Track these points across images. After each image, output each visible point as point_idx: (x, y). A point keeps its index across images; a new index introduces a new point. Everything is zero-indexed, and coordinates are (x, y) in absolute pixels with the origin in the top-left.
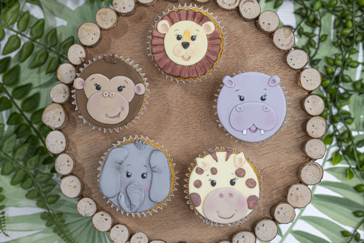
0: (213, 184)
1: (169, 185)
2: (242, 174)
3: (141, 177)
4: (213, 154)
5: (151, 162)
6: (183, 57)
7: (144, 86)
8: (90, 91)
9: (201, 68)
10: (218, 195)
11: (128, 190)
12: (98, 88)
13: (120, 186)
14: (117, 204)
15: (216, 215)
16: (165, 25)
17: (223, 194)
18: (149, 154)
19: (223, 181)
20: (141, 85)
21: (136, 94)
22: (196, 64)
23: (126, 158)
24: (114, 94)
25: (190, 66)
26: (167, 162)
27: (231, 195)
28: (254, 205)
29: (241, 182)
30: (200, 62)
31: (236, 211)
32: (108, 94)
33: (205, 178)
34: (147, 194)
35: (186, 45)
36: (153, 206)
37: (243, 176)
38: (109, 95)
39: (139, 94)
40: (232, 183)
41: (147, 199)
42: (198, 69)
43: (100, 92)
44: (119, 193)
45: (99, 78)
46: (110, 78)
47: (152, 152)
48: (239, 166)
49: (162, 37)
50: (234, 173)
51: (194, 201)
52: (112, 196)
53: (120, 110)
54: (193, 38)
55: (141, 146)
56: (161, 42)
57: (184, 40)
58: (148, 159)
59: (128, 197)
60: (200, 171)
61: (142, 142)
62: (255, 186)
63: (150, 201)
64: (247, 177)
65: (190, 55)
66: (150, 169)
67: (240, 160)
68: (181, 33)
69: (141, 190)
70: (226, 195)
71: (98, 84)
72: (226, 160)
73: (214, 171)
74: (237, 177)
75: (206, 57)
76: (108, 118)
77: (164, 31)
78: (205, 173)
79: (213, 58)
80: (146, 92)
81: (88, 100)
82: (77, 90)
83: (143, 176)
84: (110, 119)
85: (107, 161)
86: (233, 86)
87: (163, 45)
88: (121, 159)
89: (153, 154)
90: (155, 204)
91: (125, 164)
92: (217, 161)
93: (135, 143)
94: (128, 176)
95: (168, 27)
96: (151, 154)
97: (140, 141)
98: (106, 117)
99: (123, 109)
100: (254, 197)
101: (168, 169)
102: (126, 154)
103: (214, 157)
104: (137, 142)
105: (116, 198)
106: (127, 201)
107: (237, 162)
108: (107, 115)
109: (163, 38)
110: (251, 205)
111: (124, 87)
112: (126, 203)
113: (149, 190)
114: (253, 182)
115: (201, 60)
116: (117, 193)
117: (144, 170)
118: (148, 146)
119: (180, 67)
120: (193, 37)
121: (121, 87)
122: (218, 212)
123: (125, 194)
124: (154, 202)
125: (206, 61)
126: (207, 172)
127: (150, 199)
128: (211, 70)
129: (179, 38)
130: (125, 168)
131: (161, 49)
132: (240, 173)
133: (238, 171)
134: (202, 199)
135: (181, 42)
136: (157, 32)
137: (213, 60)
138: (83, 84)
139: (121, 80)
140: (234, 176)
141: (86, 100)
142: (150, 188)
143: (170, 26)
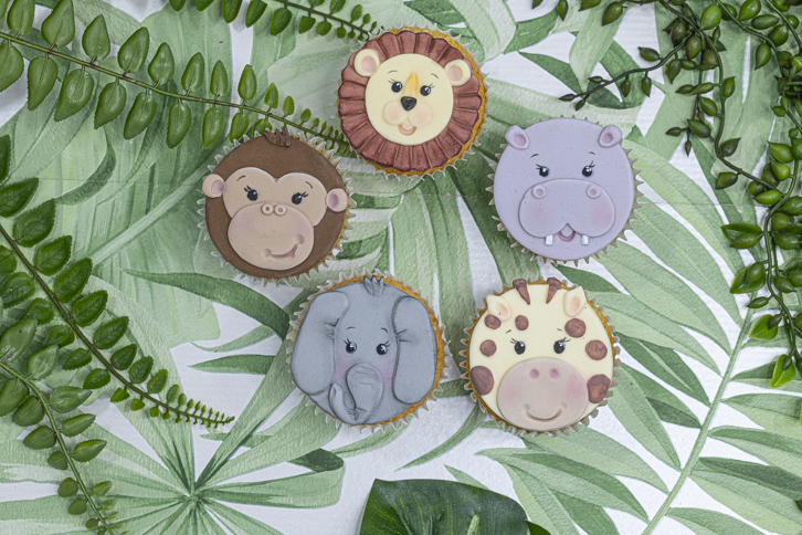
0: (520, 348)
1: (433, 367)
2: (579, 331)
3: (375, 352)
4: (521, 289)
5: (396, 321)
6: (400, 126)
7: (345, 195)
8: (235, 201)
9: (435, 152)
10: (528, 372)
11: (349, 378)
12: (252, 195)
13: (332, 370)
14: (327, 407)
15: (524, 412)
16: (370, 59)
17: (539, 369)
18: (392, 305)
19: (539, 343)
20: (338, 192)
21: (328, 209)
22: (427, 143)
23: (345, 313)
24: (284, 210)
25: (413, 146)
26: (428, 321)
27: (554, 372)
28: (601, 394)
29: (576, 347)
30: (434, 140)
31: (564, 405)
32: (271, 210)
33: (503, 337)
34: (389, 385)
35: (408, 103)
36: (401, 410)
37: (581, 335)
38: (274, 212)
39: (335, 210)
40: (559, 348)
41: (388, 397)
42: (430, 154)
43: (255, 205)
44: (331, 385)
45: (254, 176)
46: (277, 176)
47: (399, 301)
48: (573, 314)
49: (363, 82)
50: (563, 328)
51: (480, 383)
52: (317, 390)
53: (295, 241)
54: (425, 91)
55: (376, 287)
56: (361, 94)
57: (406, 92)
58: (390, 316)
59: (349, 393)
60: (494, 323)
61: (379, 281)
62: (604, 356)
63: (393, 401)
64: (588, 337)
65: (416, 125)
66: (393, 335)
67: (576, 302)
68: (401, 78)
69: (376, 377)
70: (544, 372)
71: (252, 188)
72: (548, 302)
73: (522, 323)
74: (569, 337)
75: (449, 131)
76: (271, 258)
77: (368, 71)
78: (504, 327)
79: (462, 134)
80: (349, 206)
81: (230, 219)
82: (208, 198)
83: (380, 351)
84: (275, 260)
85: (307, 320)
86: (526, 146)
87: (364, 99)
88: (335, 315)
89: (400, 305)
90: (404, 406)
91: (343, 325)
92: (529, 303)
93: (363, 282)
94: (350, 350)
95: (375, 64)
96: (396, 306)
97: (374, 279)
98: (267, 256)
99: (302, 240)
100: (603, 377)
101: (431, 335)
102: (346, 304)
103: (524, 293)
104: (367, 280)
105: (326, 394)
106: (348, 401)
107: (568, 307)
108: (269, 251)
109: (365, 86)
110: (595, 395)
111: (304, 195)
112: (345, 404)
113: (393, 379)
114: (601, 347)
115: (438, 137)
116: (327, 385)
117: (382, 338)
118: (390, 290)
119: (393, 147)
120: (424, 87)
121: (299, 194)
122: (528, 407)
123: (344, 386)
124: (401, 402)
125: (448, 138)
126: (508, 324)
127: (395, 396)
128: (456, 158)
129: (396, 88)
130: (344, 334)
131: (359, 107)
132: (575, 328)
133: (570, 325)
134: (497, 378)
135: (399, 95)
136: (353, 72)
137: (461, 139)
138: (222, 188)
139: (298, 180)
140: (563, 335)
141: (226, 219)
142: (395, 374)
143: (381, 62)
